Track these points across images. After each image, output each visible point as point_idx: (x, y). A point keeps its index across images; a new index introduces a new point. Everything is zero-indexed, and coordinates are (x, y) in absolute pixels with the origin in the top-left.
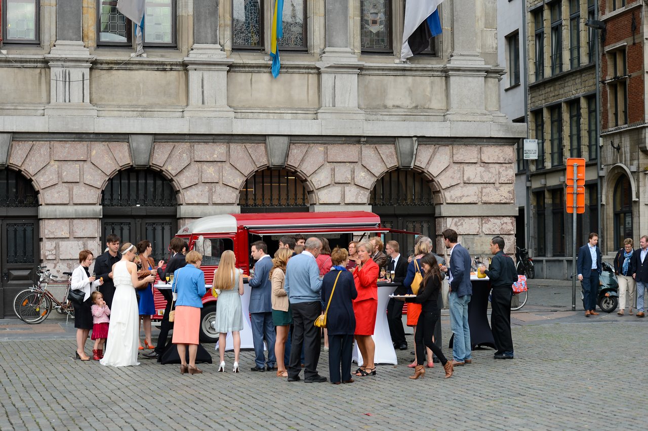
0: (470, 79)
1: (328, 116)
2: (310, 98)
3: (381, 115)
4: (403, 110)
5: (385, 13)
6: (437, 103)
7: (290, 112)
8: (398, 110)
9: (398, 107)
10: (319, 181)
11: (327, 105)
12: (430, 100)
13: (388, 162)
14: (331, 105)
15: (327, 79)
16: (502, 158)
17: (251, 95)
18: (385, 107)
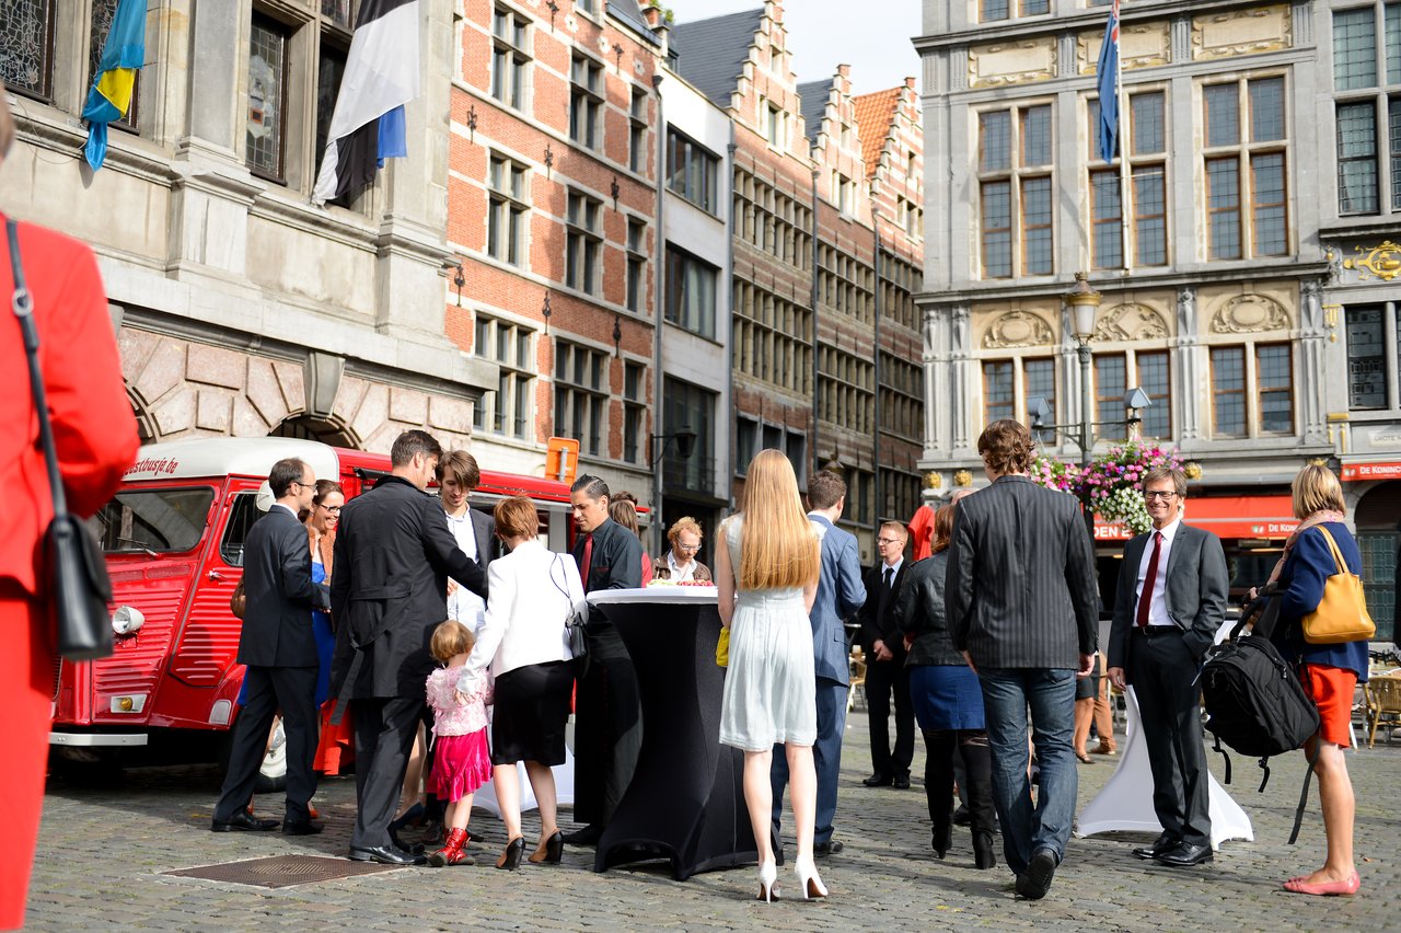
0: (419, 266)
1: (197, 280)
2: (150, 236)
3: (279, 301)
4: (307, 300)
5: (275, 105)
6: (363, 302)
7: (115, 254)
8: (301, 298)
9: (301, 293)
10: (168, 417)
11: (191, 258)
12: (351, 293)
13: (291, 399)
14: (198, 260)
15: (193, 199)
16: (457, 423)
17: (32, 197)
18: (281, 288)
